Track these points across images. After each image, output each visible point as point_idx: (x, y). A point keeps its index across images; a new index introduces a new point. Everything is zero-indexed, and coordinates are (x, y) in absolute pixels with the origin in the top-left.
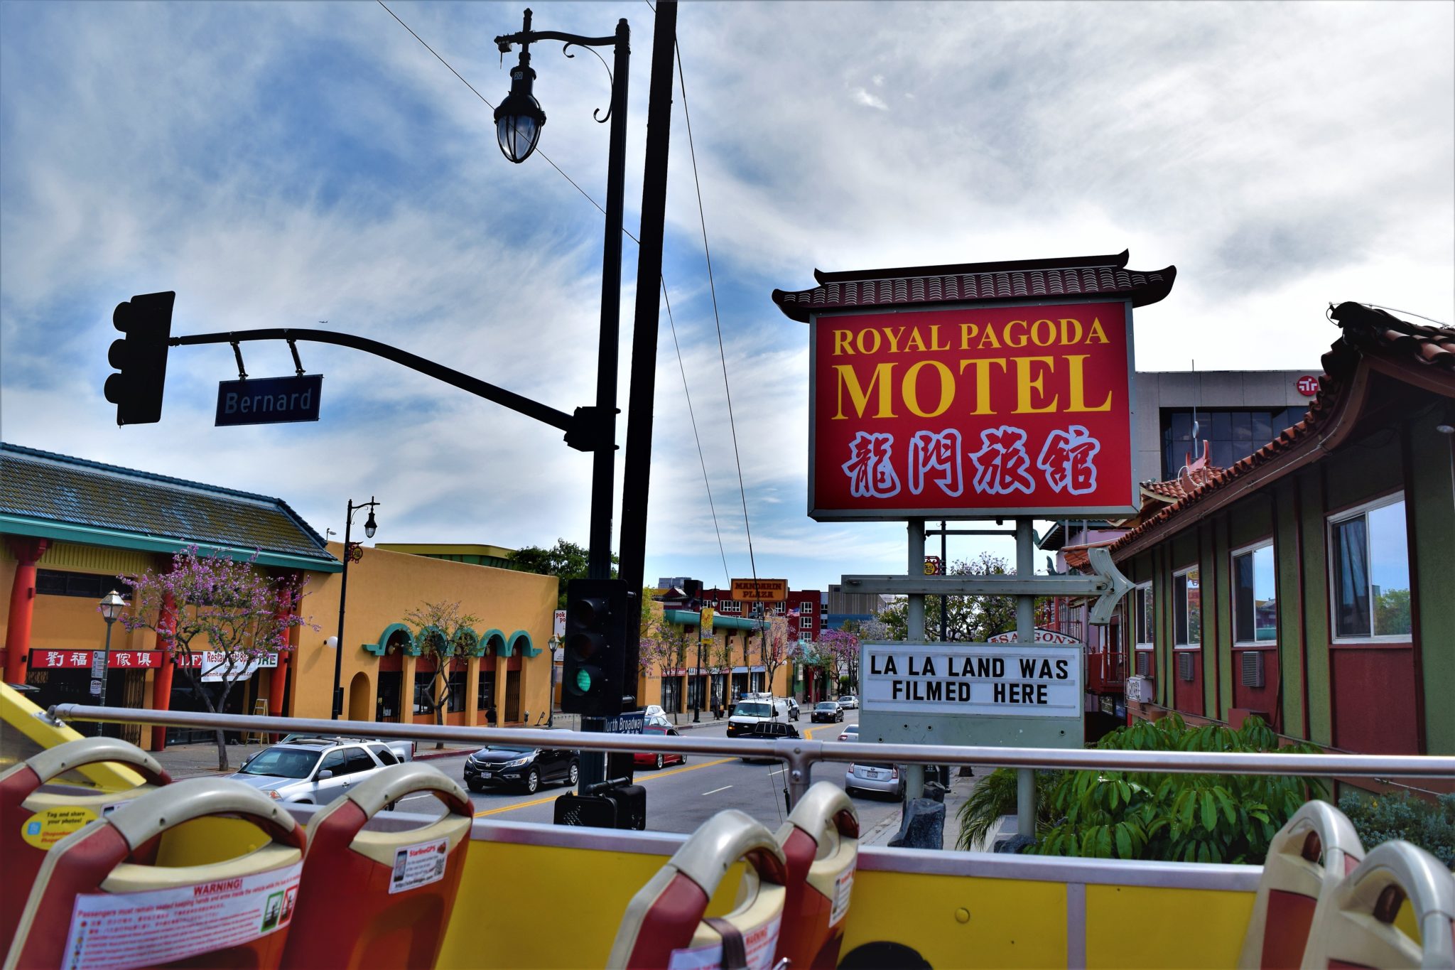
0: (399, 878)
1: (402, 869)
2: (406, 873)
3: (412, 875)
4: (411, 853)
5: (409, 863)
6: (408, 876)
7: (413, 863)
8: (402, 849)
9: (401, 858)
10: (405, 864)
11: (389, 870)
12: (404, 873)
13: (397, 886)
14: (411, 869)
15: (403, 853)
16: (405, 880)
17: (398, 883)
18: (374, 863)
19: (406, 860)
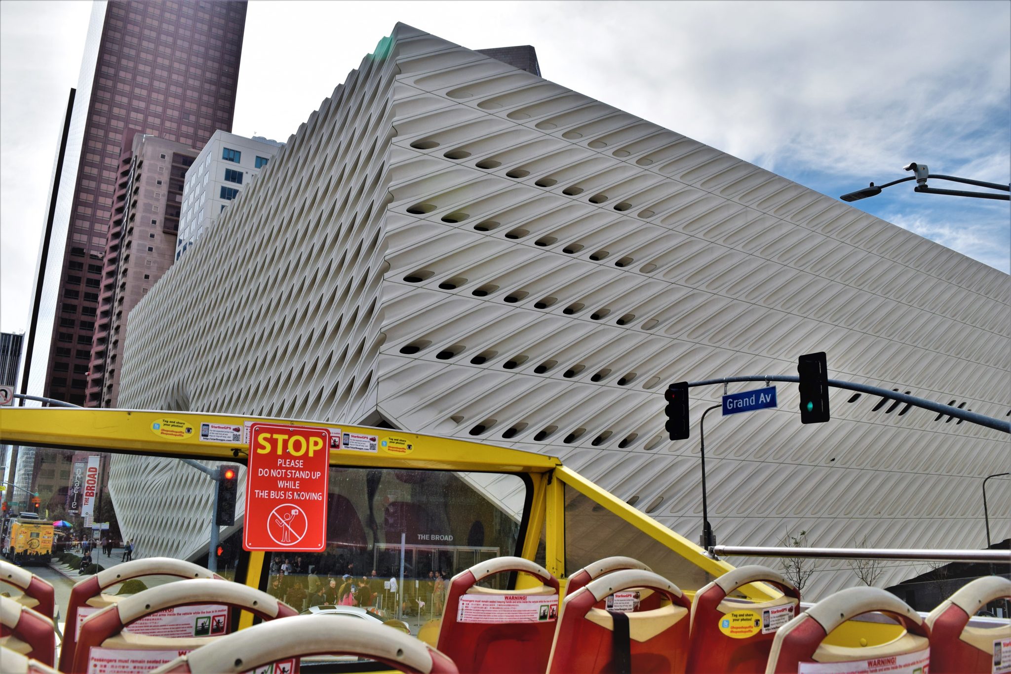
0: (998, 663)
1: (999, 656)
2: (1002, 660)
3: (1006, 661)
4: (1004, 644)
5: (1004, 652)
6: (1004, 662)
7: (1006, 652)
8: (997, 641)
9: (998, 648)
10: (1001, 652)
11: (990, 656)
12: (1001, 659)
13: (997, 669)
14: (1006, 657)
15: (998, 644)
16: (1002, 665)
17: (998, 666)
18: (979, 651)
19: (1001, 650)
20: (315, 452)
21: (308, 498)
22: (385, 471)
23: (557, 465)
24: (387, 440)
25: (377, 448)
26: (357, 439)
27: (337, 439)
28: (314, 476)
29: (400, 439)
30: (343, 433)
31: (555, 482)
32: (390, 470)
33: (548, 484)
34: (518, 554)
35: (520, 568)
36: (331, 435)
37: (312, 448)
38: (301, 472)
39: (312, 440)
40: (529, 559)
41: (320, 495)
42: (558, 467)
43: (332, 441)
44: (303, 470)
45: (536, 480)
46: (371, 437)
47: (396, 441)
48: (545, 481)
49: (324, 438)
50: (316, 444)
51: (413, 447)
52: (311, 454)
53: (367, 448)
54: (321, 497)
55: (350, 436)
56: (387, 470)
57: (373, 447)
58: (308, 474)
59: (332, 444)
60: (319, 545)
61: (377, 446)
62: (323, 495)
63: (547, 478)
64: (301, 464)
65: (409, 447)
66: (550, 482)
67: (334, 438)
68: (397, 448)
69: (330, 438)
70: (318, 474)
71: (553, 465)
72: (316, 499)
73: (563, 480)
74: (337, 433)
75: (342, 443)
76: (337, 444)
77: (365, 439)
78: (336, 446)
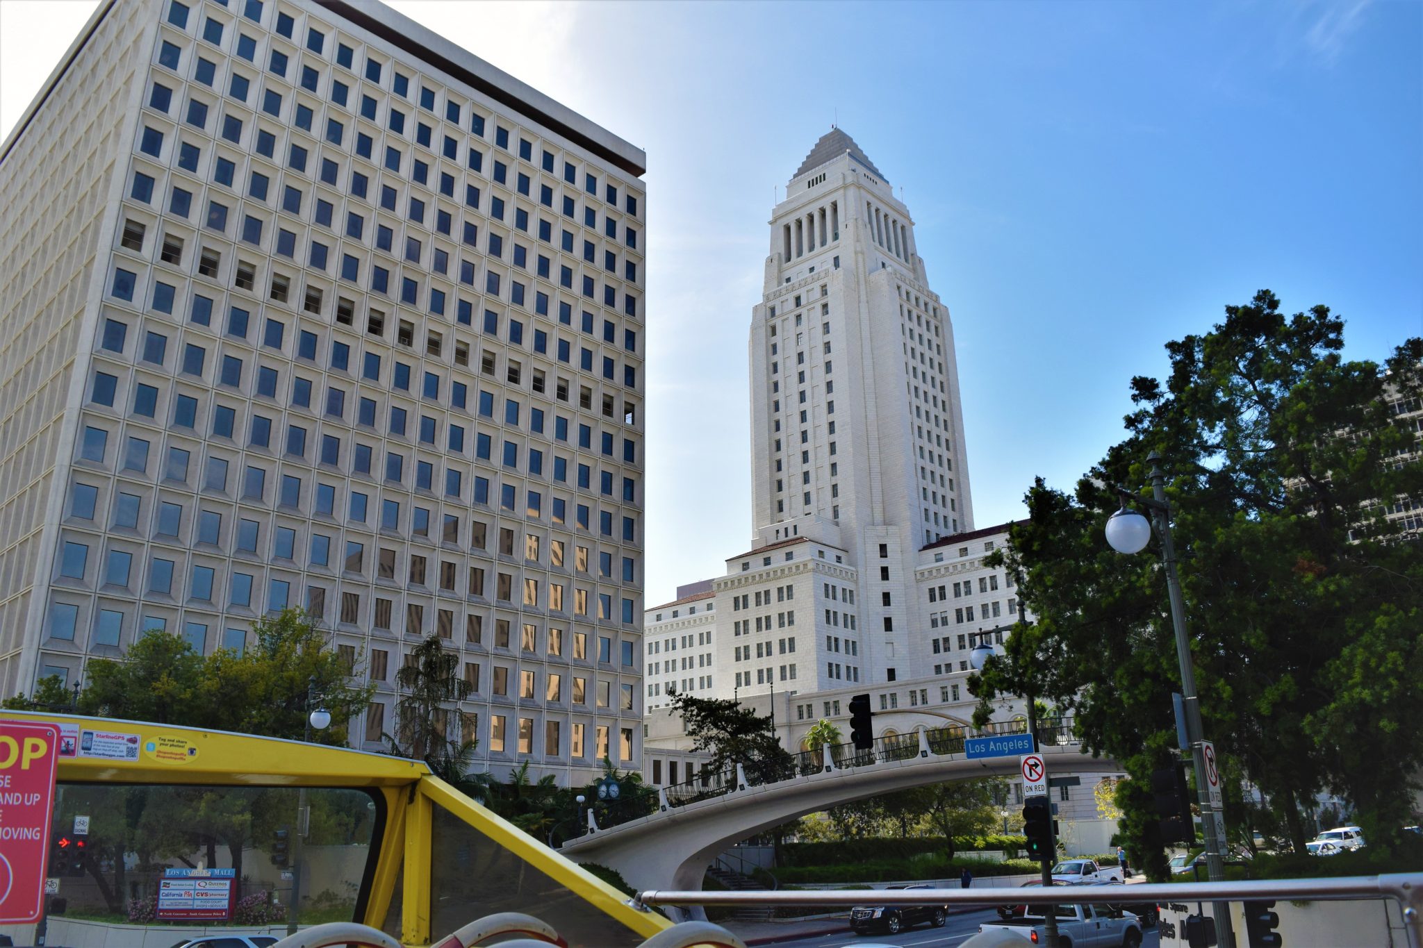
20: (33, 761)
21: (15, 837)
22: (152, 788)
23: (423, 774)
24: (155, 740)
25: (138, 754)
26: (107, 740)
27: (72, 741)
28: (28, 801)
29: (176, 738)
30: (83, 730)
31: (419, 799)
32: (158, 787)
33: (409, 803)
34: (359, 917)
35: (361, 940)
36: (62, 734)
37: (28, 756)
38: (7, 795)
39: (29, 742)
40: (375, 926)
41: (37, 831)
42: (425, 778)
43: (63, 744)
44: (10, 791)
45: (391, 796)
46: (129, 737)
47: (171, 743)
48: (405, 799)
49: (49, 741)
50: (35, 748)
51: (197, 752)
52: (25, 765)
53: (121, 754)
54: (38, 834)
55: (95, 735)
56: (154, 787)
57: (132, 753)
58: (18, 798)
59: (63, 748)
60: (32, 913)
61: (138, 752)
62: (42, 832)
63: (408, 794)
64: (7, 781)
65: (192, 751)
66: (411, 800)
67: (66, 739)
68: (172, 753)
69: (60, 739)
70: (36, 798)
71: (418, 776)
72: (30, 837)
73: (432, 798)
74: (72, 731)
75: (80, 747)
76: (71, 748)
77: (120, 741)
78: (69, 752)
